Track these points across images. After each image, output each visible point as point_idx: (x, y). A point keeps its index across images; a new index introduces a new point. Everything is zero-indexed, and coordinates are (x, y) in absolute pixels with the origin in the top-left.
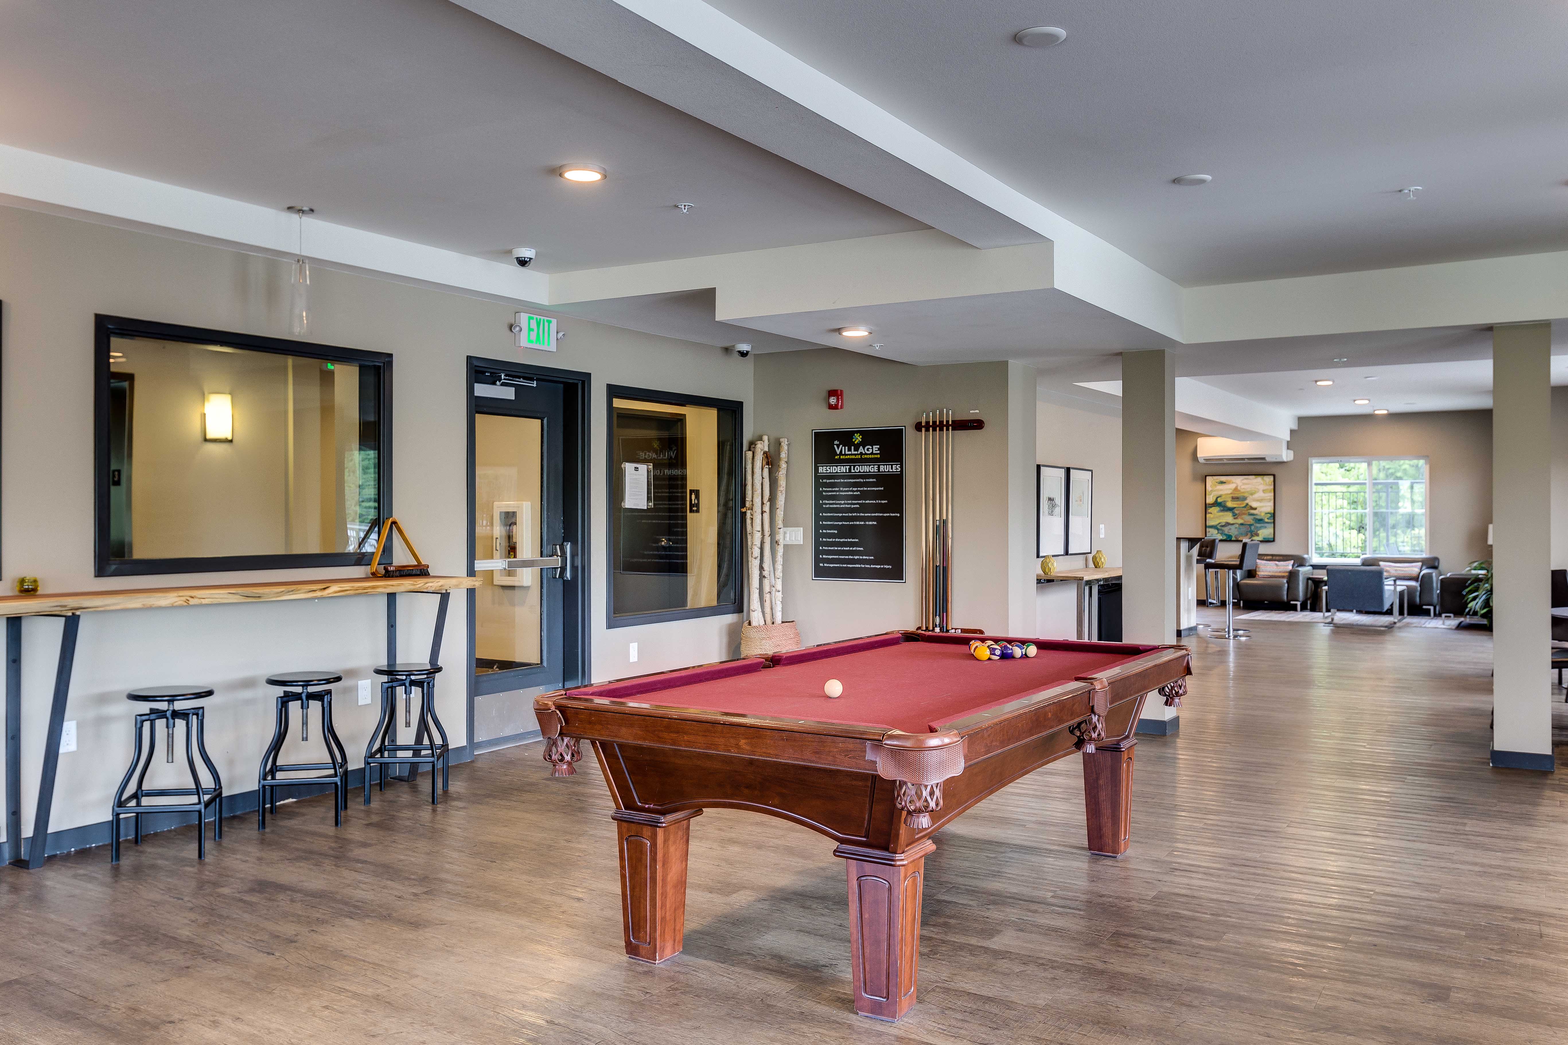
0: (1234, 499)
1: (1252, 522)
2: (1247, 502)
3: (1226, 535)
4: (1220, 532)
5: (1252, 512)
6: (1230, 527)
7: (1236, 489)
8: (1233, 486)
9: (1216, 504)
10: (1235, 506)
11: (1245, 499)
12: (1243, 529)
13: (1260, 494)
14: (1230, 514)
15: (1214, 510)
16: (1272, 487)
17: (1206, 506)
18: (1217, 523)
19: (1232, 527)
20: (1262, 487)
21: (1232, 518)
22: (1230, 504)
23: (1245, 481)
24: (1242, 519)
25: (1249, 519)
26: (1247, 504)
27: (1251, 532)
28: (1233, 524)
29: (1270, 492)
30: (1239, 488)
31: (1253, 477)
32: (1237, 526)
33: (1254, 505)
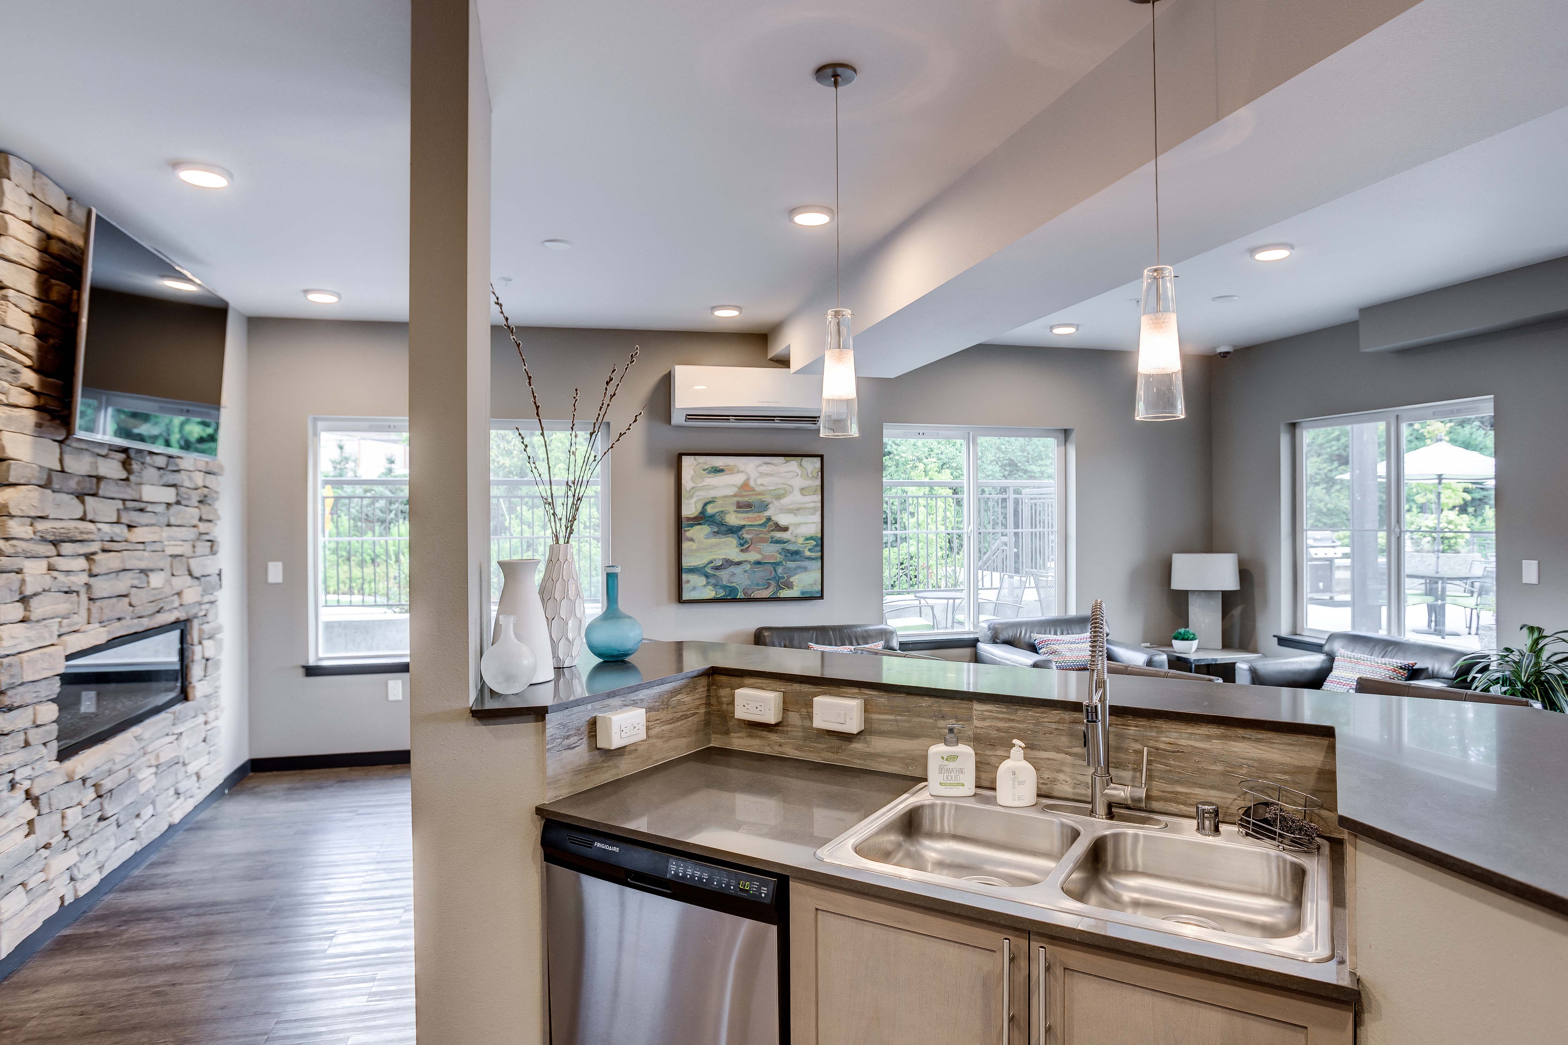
0: (743, 507)
1: (779, 558)
2: (767, 513)
3: (724, 587)
4: (712, 581)
5: (778, 535)
6: (732, 569)
7: (745, 486)
8: (738, 479)
9: (702, 518)
10: (743, 523)
11: (765, 506)
12: (761, 574)
13: (795, 498)
14: (731, 541)
15: (698, 534)
16: (818, 482)
17: (679, 525)
18: (705, 561)
19: (737, 570)
20: (798, 483)
21: (738, 550)
22: (733, 519)
23: (765, 469)
24: (760, 552)
25: (771, 551)
26: (769, 519)
27: (777, 579)
28: (739, 563)
29: (815, 492)
30: (752, 483)
31: (782, 459)
32: (748, 567)
33: (783, 520)
